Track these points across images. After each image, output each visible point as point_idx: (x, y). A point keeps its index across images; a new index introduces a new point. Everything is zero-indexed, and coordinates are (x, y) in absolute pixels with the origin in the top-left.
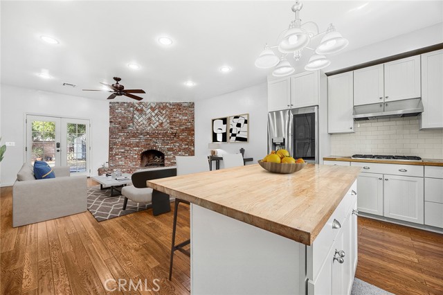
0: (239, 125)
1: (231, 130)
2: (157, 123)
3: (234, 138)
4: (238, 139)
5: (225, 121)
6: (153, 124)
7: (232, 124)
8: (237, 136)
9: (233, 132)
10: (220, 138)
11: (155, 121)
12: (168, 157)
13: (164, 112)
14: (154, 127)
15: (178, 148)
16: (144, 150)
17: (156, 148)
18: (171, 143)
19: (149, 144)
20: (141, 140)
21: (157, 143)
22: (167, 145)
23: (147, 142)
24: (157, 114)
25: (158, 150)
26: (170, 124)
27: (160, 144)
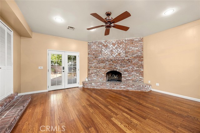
2: (117, 54)
6: (114, 54)
11: (115, 52)
12: (124, 76)
13: (121, 46)
14: (114, 56)
15: (131, 70)
16: (108, 71)
17: (116, 70)
18: (126, 66)
19: (111, 67)
20: (107, 65)
21: (117, 66)
22: (124, 68)
23: (110, 65)
24: (116, 48)
25: (118, 71)
26: (125, 54)
27: (119, 67)
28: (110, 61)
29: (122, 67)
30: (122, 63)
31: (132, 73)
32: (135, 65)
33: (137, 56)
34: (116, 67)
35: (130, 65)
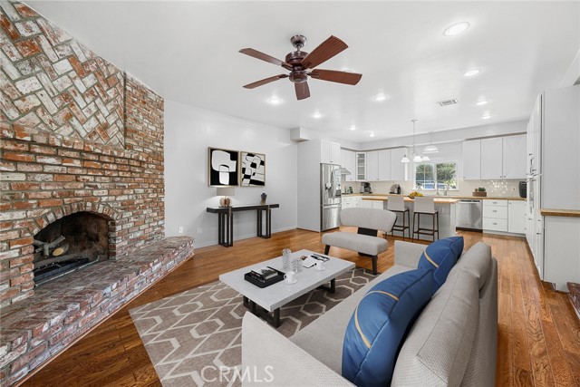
0: (254, 165)
1: (244, 170)
2: (93, 123)
3: (248, 181)
4: (253, 182)
5: (234, 156)
6: (82, 122)
7: (246, 162)
8: (252, 178)
9: (246, 173)
10: (224, 179)
11: (88, 115)
12: (125, 227)
13: (111, 93)
14: (83, 133)
15: (142, 201)
16: (51, 218)
17: (93, 205)
18: (130, 188)
19: (70, 194)
20: (39, 178)
21: (96, 187)
22: (122, 194)
23: (64, 183)
24: (90, 91)
25: (100, 211)
26: (125, 136)
27: (106, 192)
28: (71, 159)
29: (118, 192)
30: (121, 174)
31: (145, 212)
32: (149, 184)
33: (154, 152)
34: (95, 193)
35: (138, 183)
